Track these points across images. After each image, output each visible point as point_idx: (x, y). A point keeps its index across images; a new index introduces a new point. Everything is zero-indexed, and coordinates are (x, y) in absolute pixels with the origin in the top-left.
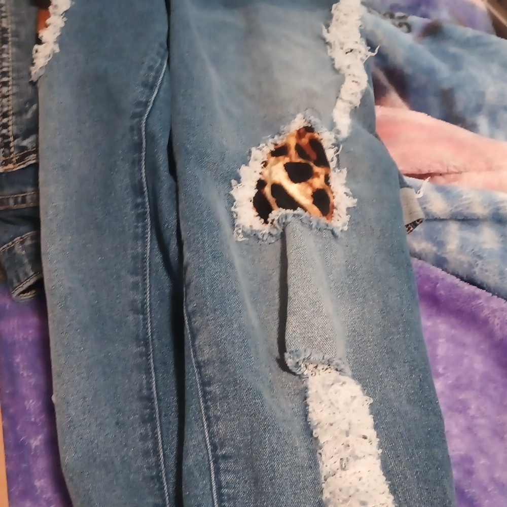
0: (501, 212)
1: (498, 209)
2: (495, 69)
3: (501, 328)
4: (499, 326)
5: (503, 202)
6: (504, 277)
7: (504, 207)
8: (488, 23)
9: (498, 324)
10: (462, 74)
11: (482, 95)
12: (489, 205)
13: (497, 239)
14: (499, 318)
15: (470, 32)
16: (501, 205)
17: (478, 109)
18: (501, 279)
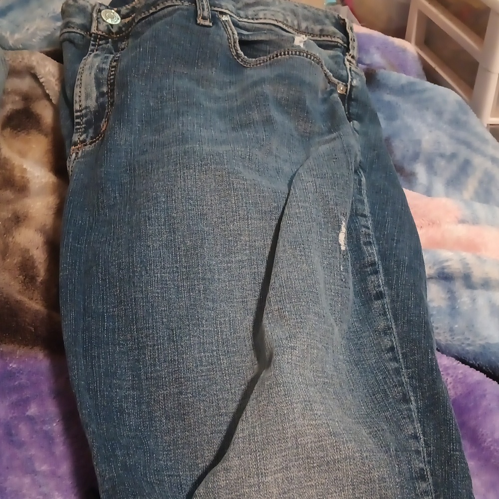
0: (446, 271)
1: (443, 268)
2: (430, 117)
3: (454, 387)
4: (452, 384)
5: (447, 261)
6: (454, 334)
7: (449, 266)
8: (418, 67)
9: (451, 383)
10: (398, 123)
11: (418, 142)
12: (434, 265)
13: (443, 296)
14: (452, 376)
15: (404, 78)
16: (446, 264)
17: (416, 157)
18: (451, 335)
